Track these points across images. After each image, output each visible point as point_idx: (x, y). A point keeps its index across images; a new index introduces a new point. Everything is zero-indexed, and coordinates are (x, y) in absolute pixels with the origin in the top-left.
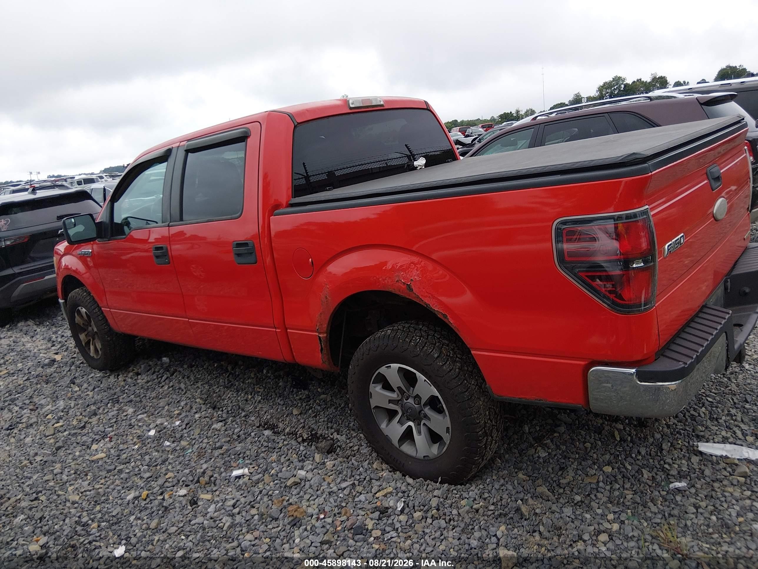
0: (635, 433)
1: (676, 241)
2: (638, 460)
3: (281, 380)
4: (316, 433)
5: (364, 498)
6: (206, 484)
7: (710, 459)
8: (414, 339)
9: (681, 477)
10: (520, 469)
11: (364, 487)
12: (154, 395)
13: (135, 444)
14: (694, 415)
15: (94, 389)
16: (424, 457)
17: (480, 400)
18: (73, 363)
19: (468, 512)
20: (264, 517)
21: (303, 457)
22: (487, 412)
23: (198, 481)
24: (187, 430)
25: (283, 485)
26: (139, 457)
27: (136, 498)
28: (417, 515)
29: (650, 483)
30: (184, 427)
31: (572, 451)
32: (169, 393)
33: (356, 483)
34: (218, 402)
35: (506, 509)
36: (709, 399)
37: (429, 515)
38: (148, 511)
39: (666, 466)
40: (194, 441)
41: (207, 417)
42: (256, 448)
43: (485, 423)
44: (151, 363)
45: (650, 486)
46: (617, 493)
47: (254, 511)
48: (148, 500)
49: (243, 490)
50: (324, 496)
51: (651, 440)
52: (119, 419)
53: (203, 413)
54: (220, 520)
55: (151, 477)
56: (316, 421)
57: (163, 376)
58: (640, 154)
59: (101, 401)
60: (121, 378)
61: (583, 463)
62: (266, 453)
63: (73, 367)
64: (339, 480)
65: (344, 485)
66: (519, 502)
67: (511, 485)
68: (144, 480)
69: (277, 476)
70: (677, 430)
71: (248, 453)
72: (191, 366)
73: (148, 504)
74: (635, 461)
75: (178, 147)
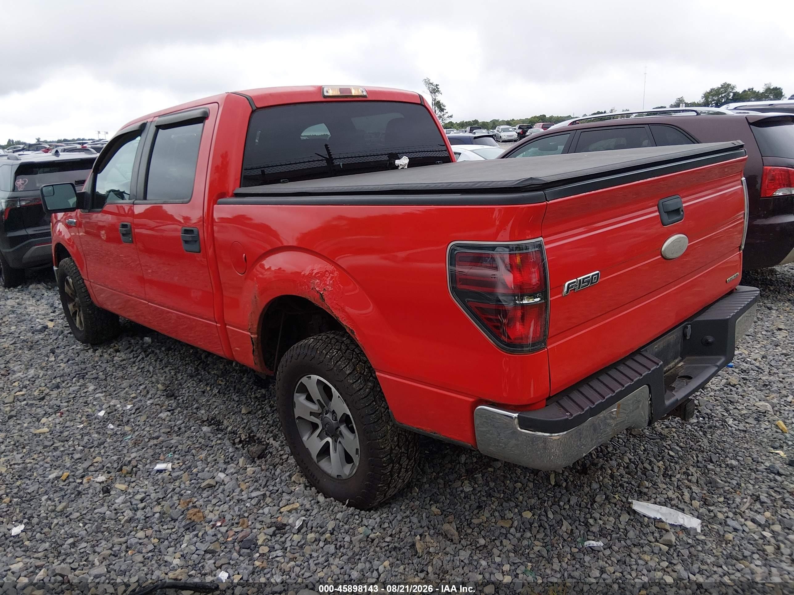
0: (572, 479)
1: (584, 279)
2: (564, 509)
3: (246, 375)
4: (255, 436)
5: (268, 510)
6: (127, 473)
7: (641, 520)
8: (331, 351)
9: (602, 534)
10: (437, 502)
11: (273, 499)
12: (121, 374)
13: (81, 423)
14: (646, 469)
15: (68, 361)
16: (338, 476)
17: (389, 425)
18: (62, 332)
19: (360, 541)
20: (165, 516)
21: (229, 459)
22: (396, 438)
23: (121, 469)
24: (135, 416)
25: (197, 486)
26: (80, 437)
27: (58, 478)
28: (311, 536)
29: (566, 536)
30: (133, 411)
31: (499, 489)
32: (135, 375)
33: (268, 493)
34: (177, 390)
35: (402, 543)
36: (671, 453)
37: (323, 538)
38: (63, 493)
39: (591, 521)
40: (137, 428)
41: (159, 404)
42: (190, 443)
43: (391, 449)
44: (132, 341)
45: (564, 540)
46: (525, 542)
47: (158, 509)
48: (67, 482)
49: (159, 485)
50: (232, 503)
51: (587, 489)
52: (78, 395)
53: (156, 400)
54: (122, 513)
55: (80, 459)
56: (259, 423)
57: (139, 356)
58: (538, 179)
59: (69, 375)
60: (98, 353)
61: (505, 504)
62: (197, 450)
63: (60, 337)
64: (251, 489)
65: (254, 494)
66: (418, 537)
67: (417, 517)
68: (73, 460)
69: (197, 475)
70: (620, 482)
71: (180, 447)
72: (169, 349)
73: (65, 485)
74: (561, 510)
75: (152, 122)
